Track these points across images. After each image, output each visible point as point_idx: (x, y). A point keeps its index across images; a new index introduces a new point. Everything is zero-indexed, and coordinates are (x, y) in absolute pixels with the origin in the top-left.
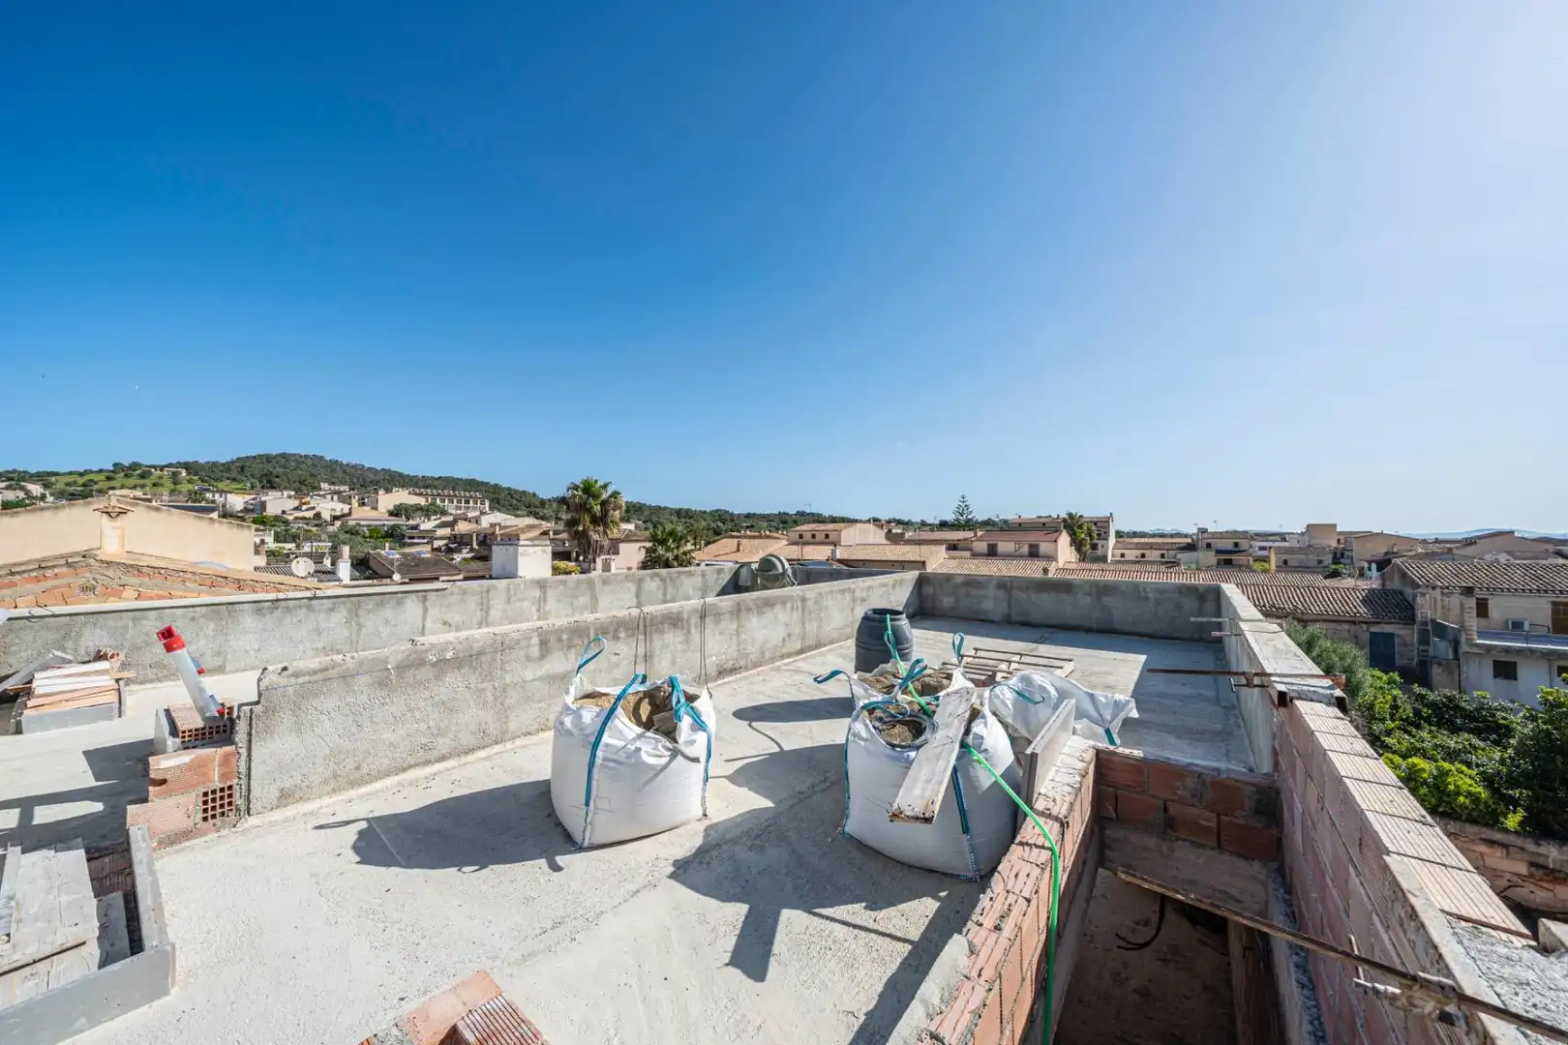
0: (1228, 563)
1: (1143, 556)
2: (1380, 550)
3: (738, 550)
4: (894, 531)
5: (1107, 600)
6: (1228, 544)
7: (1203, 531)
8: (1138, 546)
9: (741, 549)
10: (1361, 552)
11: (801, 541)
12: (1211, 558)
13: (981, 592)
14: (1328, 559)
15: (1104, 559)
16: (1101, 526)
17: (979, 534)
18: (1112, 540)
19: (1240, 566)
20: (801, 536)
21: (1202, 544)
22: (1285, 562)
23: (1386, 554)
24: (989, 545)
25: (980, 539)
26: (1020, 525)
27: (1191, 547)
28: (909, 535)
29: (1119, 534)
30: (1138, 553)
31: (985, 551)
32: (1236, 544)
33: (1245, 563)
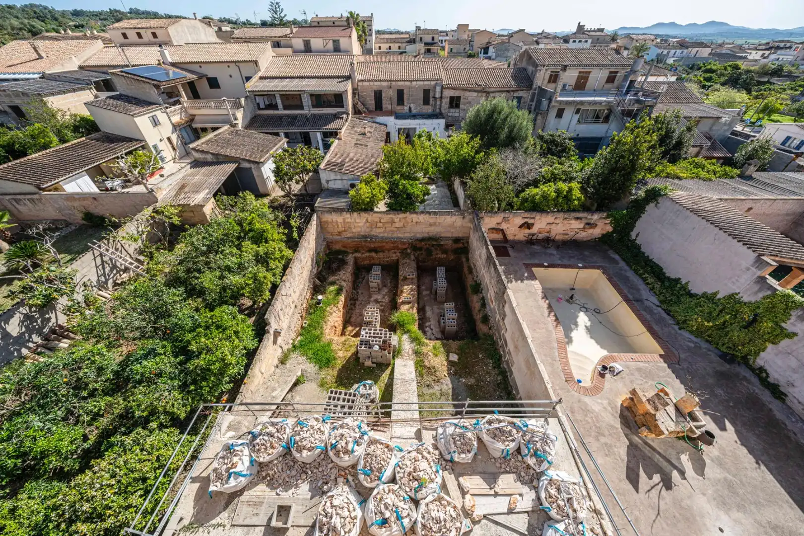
0: (428, 51)
1: (390, 48)
2: (484, 41)
3: (41, 56)
4: (224, 29)
6: (427, 39)
7: (418, 28)
8: (388, 41)
9: (42, 53)
11: (125, 42)
12: (421, 47)
14: (467, 47)
15: (371, 51)
17: (294, 31)
18: (374, 36)
19: (434, 53)
20: (125, 36)
21: (418, 39)
22: (451, 50)
23: (487, 43)
24: (304, 41)
25: (297, 36)
26: (318, 22)
27: (412, 41)
28: (237, 33)
29: (377, 32)
30: (387, 45)
31: (302, 47)
32: (433, 38)
33: (435, 51)
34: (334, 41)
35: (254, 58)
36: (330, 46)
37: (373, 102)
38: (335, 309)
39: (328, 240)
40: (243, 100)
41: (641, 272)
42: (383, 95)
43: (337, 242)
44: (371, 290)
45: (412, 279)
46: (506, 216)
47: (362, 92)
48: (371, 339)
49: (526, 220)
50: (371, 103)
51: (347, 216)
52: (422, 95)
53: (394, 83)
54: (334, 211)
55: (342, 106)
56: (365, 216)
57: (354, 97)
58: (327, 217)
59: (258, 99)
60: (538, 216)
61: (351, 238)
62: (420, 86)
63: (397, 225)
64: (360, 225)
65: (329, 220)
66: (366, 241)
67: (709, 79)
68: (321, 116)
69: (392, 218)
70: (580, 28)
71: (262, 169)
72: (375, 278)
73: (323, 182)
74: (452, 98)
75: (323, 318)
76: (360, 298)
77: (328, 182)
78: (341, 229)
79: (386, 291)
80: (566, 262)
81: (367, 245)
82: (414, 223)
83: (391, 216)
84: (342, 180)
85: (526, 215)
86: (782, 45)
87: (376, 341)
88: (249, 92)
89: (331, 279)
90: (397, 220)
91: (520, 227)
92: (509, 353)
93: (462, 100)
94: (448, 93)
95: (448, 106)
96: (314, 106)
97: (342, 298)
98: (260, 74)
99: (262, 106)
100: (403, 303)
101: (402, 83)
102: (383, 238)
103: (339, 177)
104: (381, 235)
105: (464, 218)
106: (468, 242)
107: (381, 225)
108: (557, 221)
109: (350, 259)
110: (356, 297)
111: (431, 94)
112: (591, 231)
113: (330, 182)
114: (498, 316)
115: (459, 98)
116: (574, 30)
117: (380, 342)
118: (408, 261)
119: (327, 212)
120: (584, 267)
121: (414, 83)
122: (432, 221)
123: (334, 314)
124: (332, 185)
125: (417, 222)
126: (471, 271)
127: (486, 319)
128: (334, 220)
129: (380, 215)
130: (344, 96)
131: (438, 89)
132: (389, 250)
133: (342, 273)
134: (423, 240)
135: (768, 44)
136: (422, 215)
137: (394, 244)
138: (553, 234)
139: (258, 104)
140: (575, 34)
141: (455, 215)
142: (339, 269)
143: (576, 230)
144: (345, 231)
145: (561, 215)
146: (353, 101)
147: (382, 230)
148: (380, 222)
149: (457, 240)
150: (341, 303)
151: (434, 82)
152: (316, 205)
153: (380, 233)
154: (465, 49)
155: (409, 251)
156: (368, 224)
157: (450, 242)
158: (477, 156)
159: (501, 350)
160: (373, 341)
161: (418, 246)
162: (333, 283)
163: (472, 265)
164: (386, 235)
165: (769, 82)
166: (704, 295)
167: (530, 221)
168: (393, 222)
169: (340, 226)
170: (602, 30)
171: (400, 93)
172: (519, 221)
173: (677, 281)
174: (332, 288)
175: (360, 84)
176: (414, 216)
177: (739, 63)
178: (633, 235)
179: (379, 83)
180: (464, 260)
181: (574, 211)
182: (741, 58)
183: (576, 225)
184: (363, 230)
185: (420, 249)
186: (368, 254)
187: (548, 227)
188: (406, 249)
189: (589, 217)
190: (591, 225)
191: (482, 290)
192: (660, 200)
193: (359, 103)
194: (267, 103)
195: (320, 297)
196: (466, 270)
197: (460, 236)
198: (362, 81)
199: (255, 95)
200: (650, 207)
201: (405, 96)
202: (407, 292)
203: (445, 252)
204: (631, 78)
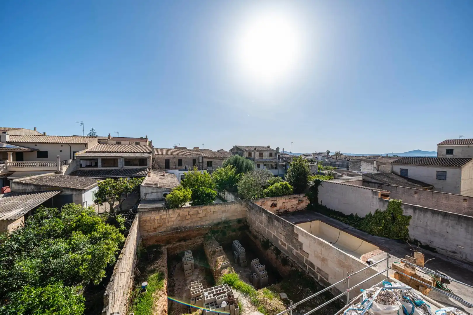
34: (136, 143)
35: (85, 143)
37: (164, 165)
38: (160, 293)
39: (144, 238)
40: (70, 161)
41: (335, 216)
42: (170, 161)
43: (151, 238)
44: (186, 272)
45: (221, 251)
46: (263, 201)
47: (157, 160)
48: (216, 297)
49: (273, 202)
50: (163, 165)
51: (164, 213)
52: (192, 162)
53: (176, 156)
54: (153, 210)
55: (146, 165)
56: (177, 211)
57: (153, 161)
58: (148, 216)
59: (82, 162)
60: (277, 199)
61: (164, 231)
62: (191, 158)
63: (200, 215)
64: (173, 219)
65: (148, 218)
66: (177, 232)
68: (130, 170)
69: (196, 210)
71: (83, 195)
72: (189, 259)
73: (142, 195)
74: (208, 162)
75: (150, 304)
76: (177, 283)
77: (146, 194)
78: (157, 225)
79: (198, 271)
80: (302, 220)
81: (178, 235)
82: (212, 213)
83: (197, 209)
84: (157, 192)
85: (273, 199)
87: (222, 297)
88: (77, 157)
89: (151, 268)
90: (200, 212)
91: (271, 207)
92: (319, 270)
93: (213, 163)
94: (206, 160)
95: (206, 166)
96: (125, 165)
97: (165, 282)
98: (87, 150)
99: (84, 165)
100: (222, 268)
101: (181, 156)
102: (190, 227)
103: (155, 191)
104: (189, 225)
105: (241, 205)
106: (246, 221)
107: (188, 217)
108: (287, 201)
109: (164, 249)
110: (173, 284)
111: (197, 161)
112: (302, 204)
113: (147, 195)
114: (295, 251)
115: (211, 162)
117: (225, 296)
118: (211, 241)
119: (147, 212)
120: (311, 221)
121: (188, 156)
122: (223, 209)
123: (161, 299)
124: (148, 197)
125: (214, 212)
126: (256, 237)
127: (285, 261)
128: (152, 218)
129: (189, 209)
130: (148, 160)
131: (201, 158)
132: (195, 237)
133: (159, 261)
134: (219, 224)
136: (217, 206)
137: (199, 231)
138: (287, 209)
139: (81, 165)
141: (236, 203)
142: (156, 258)
143: (296, 205)
144: (160, 226)
145: (287, 197)
146: (152, 163)
147: (189, 221)
148: (189, 215)
149: (239, 221)
150: (165, 286)
151: (198, 156)
152: (138, 207)
153: (188, 224)
155: (210, 235)
156: (179, 217)
157: (236, 223)
158: (236, 176)
159: (310, 274)
160: (219, 298)
161: (216, 230)
162: (153, 271)
163: (255, 233)
164: (192, 224)
166: (367, 216)
167: (275, 202)
168: (198, 213)
169: (157, 223)
171: (180, 161)
172: (269, 203)
173: (352, 215)
174: (152, 276)
175: (157, 156)
176: (212, 207)
178: (319, 202)
179: (168, 156)
180: (248, 233)
181: (291, 194)
183: (295, 202)
184: (175, 223)
185: (217, 232)
186: (178, 244)
187: (283, 205)
188: (207, 234)
189: (299, 197)
190: (300, 201)
191: (271, 243)
192: (322, 183)
193: (156, 165)
194: (88, 164)
195: (144, 284)
196: (252, 238)
197: (241, 217)
198: (158, 155)
199: (81, 159)
200: (319, 188)
201: (183, 162)
202: (221, 261)
203: (234, 231)
204: (278, 154)
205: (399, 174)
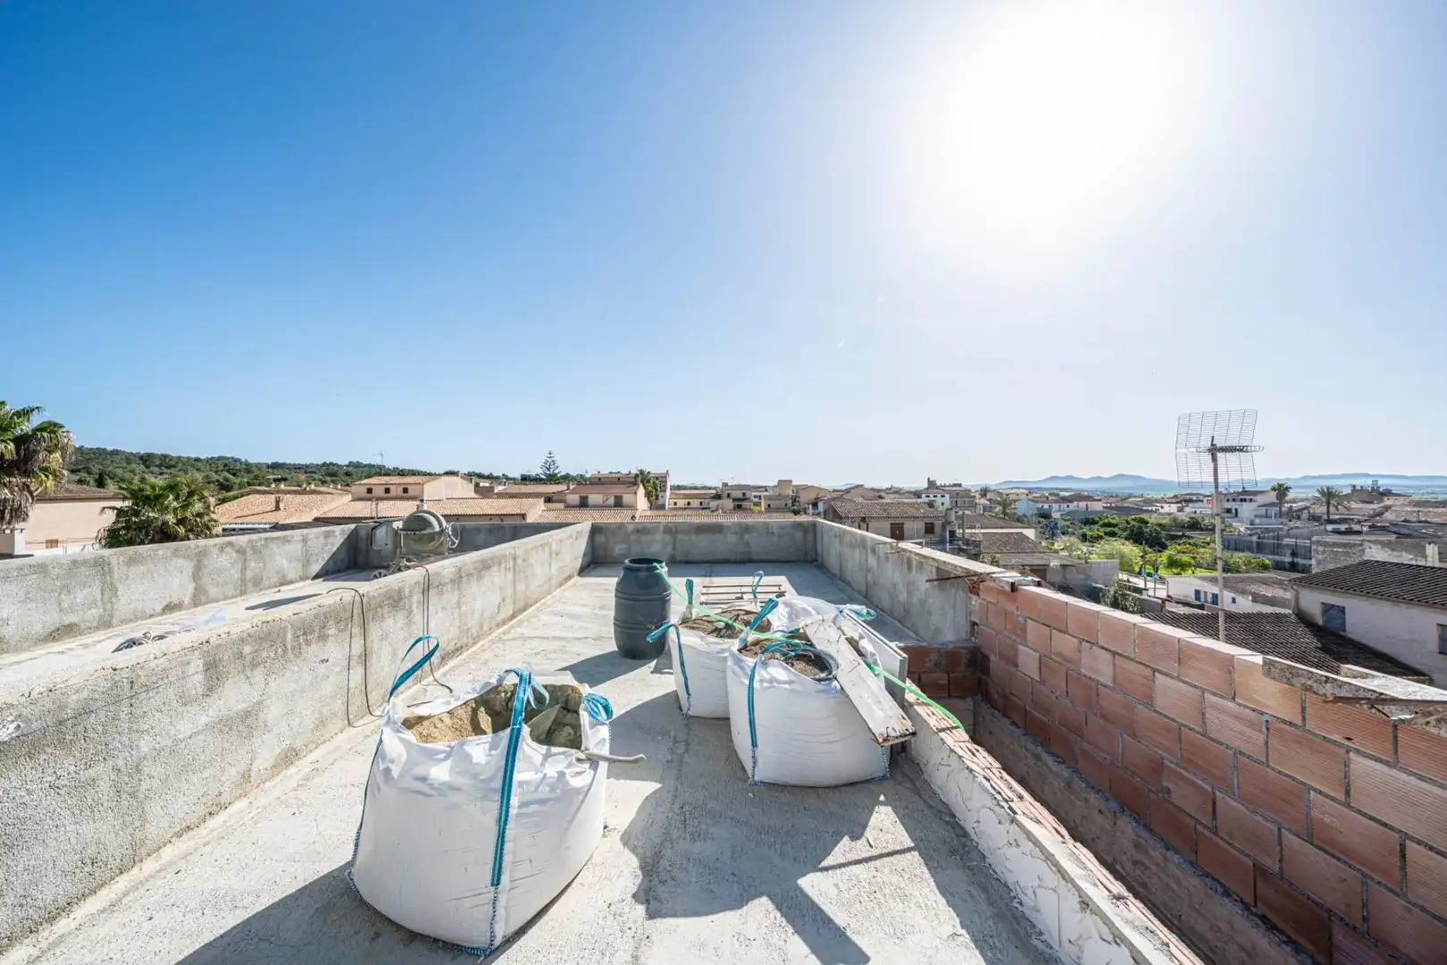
0: (739, 507)
1: (689, 504)
2: (812, 496)
3: (277, 508)
4: (481, 484)
5: (747, 537)
6: (738, 494)
7: (725, 485)
8: (686, 497)
9: (282, 506)
10: (805, 498)
11: (372, 496)
12: (729, 504)
13: (650, 537)
14: (790, 502)
15: (662, 507)
16: (663, 479)
17: (571, 487)
18: (668, 492)
19: (746, 509)
20: (370, 491)
21: (725, 495)
22: (769, 506)
23: (815, 499)
24: (581, 497)
25: (573, 492)
26: (600, 479)
27: (718, 497)
28: (499, 489)
29: (673, 488)
30: (686, 501)
31: (578, 503)
32: (744, 494)
33: (748, 507)
34: (616, 497)
35: (523, 512)
36: (611, 501)
67: (1113, 534)
70: (931, 484)
86: (1194, 498)
116: (926, 485)
135: (1176, 497)
140: (927, 489)
154: (786, 505)
165: (1183, 536)
170: (960, 485)
177: (1144, 516)
182: (1147, 511)
204: (948, 528)
205: (1320, 621)
